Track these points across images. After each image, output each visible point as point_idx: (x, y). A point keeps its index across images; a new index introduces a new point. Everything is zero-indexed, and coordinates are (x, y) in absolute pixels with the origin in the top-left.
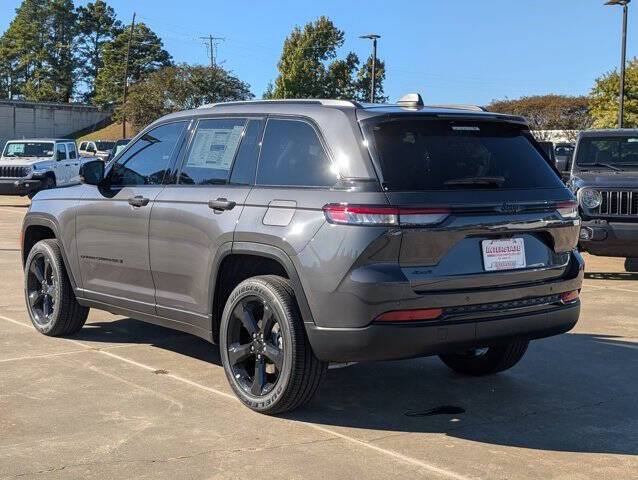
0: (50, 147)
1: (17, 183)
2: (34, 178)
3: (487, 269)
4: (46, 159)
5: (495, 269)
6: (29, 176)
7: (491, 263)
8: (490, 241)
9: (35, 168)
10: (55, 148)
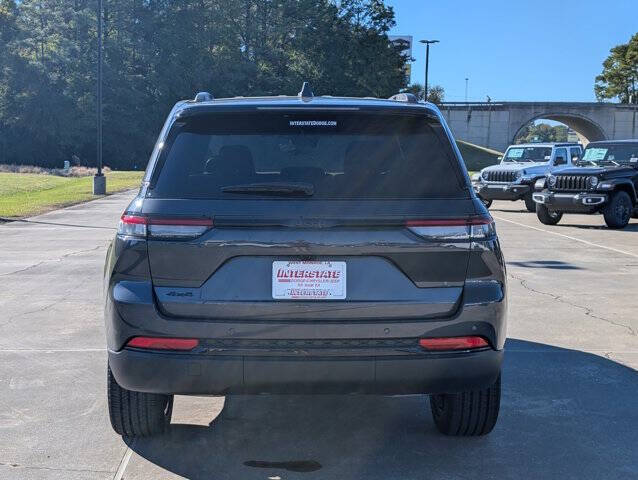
0: (548, 151)
1: (505, 188)
2: (523, 183)
3: (274, 297)
4: (543, 164)
5: (290, 297)
6: (518, 181)
7: (281, 290)
8: (287, 263)
9: (525, 173)
10: (553, 152)
